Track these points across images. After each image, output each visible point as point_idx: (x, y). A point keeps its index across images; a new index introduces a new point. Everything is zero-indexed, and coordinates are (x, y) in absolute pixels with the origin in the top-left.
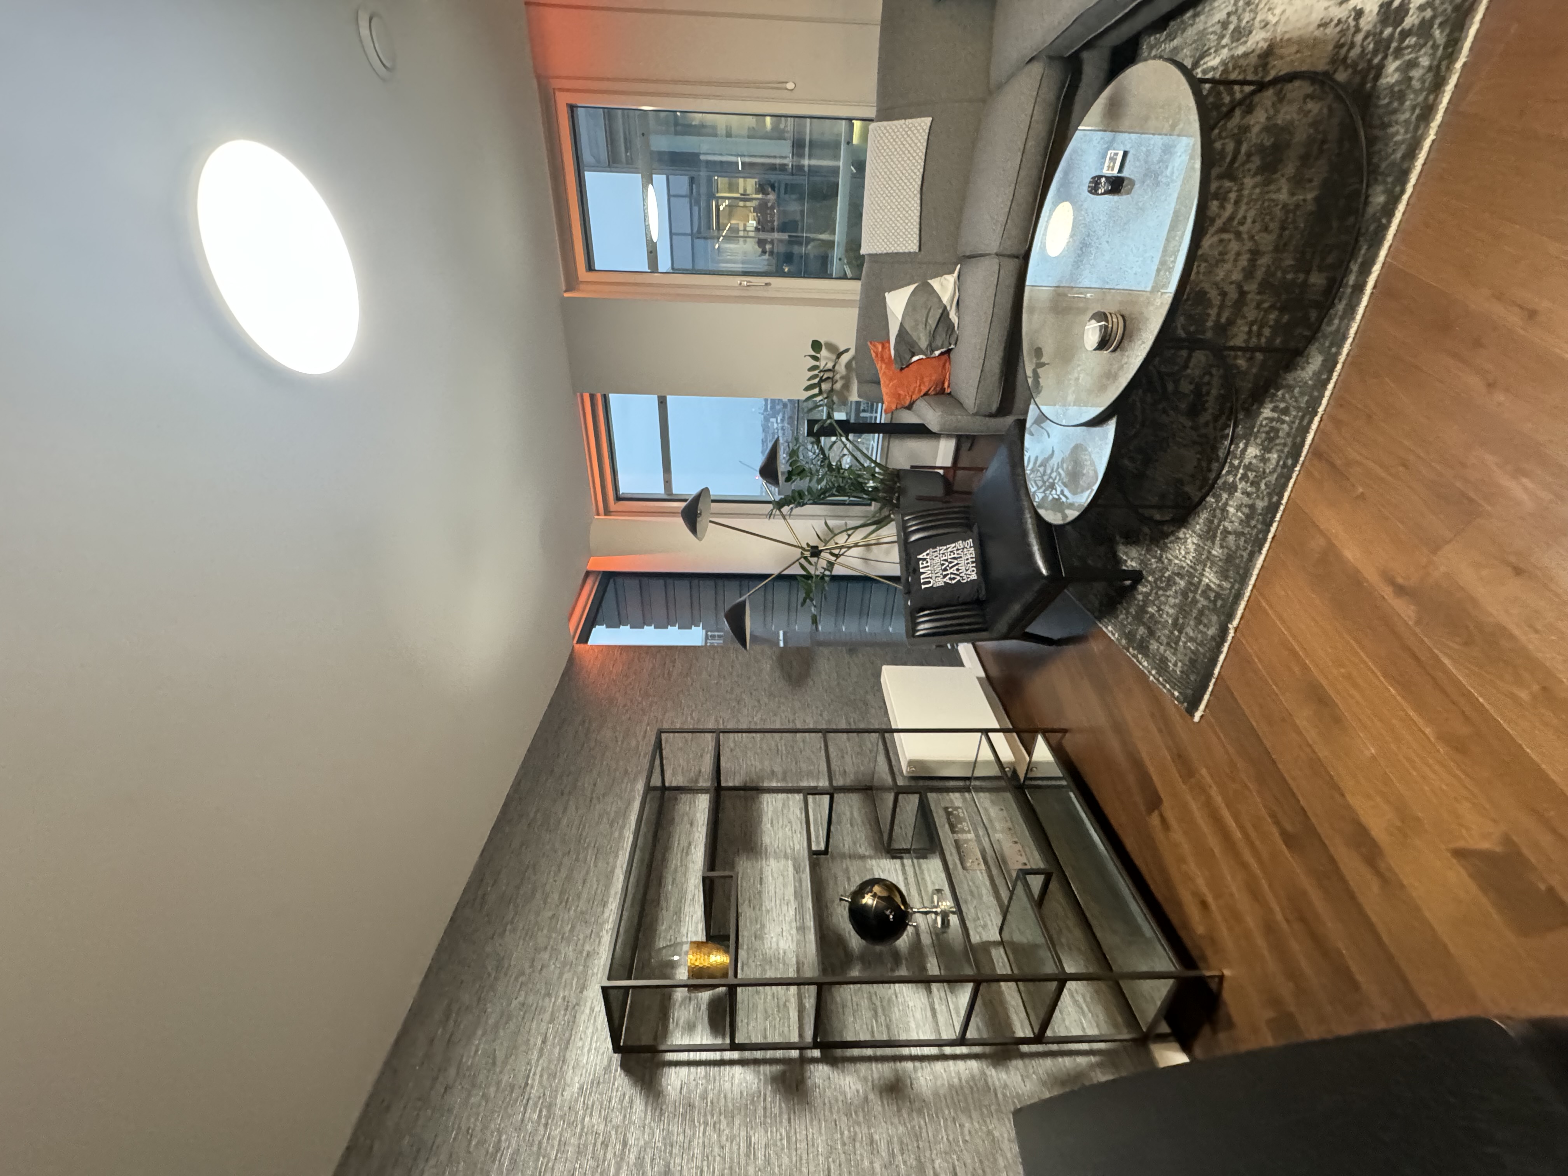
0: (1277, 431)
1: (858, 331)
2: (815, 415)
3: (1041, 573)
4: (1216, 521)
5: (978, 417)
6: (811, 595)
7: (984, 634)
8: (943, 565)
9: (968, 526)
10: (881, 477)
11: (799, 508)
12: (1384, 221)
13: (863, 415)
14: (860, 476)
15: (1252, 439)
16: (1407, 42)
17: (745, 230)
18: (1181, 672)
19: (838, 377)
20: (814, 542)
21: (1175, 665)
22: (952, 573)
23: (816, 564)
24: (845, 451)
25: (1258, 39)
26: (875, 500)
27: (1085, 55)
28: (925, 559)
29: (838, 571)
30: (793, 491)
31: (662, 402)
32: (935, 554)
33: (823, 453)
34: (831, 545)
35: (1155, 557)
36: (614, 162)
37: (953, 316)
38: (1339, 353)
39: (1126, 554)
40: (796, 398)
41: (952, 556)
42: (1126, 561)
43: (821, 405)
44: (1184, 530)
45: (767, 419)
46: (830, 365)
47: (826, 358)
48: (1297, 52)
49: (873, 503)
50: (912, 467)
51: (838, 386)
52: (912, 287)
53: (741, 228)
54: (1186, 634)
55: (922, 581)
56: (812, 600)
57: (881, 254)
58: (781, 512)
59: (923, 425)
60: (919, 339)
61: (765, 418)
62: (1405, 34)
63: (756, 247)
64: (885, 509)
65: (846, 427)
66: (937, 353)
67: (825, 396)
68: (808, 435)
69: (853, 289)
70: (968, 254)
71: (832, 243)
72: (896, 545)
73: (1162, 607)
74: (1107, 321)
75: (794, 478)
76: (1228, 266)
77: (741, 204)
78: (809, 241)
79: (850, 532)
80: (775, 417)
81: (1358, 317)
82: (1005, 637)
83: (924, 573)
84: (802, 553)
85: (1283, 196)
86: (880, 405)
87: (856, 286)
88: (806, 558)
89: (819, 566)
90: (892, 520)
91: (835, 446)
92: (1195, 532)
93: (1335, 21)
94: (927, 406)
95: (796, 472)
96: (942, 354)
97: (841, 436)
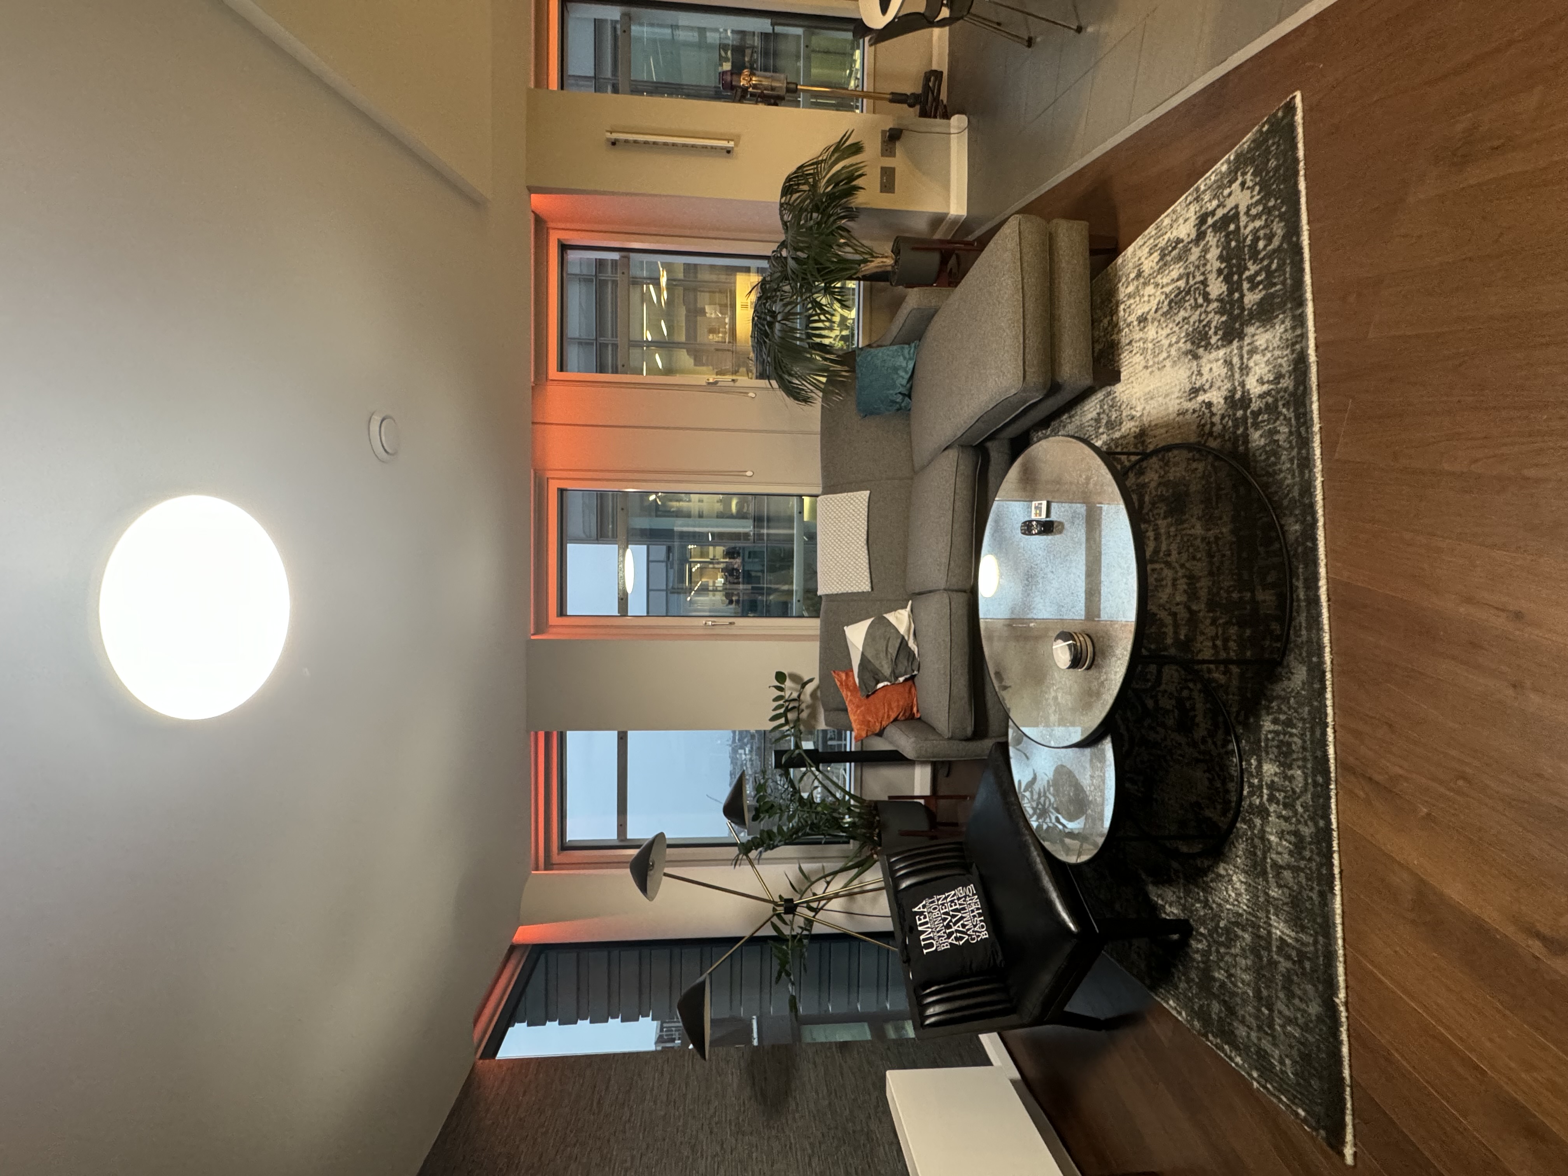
0: (1289, 744)
1: (820, 662)
2: (783, 746)
3: (1069, 929)
4: (1259, 853)
5: (953, 742)
6: (787, 967)
7: (1013, 1019)
8: (945, 919)
9: (966, 868)
10: (858, 810)
11: (769, 852)
12: (1309, 544)
13: (830, 743)
14: (835, 810)
15: (1263, 754)
16: (1260, 418)
17: (714, 586)
18: (1295, 1074)
19: (803, 706)
20: (788, 894)
21: (1282, 1063)
22: (957, 931)
23: (792, 922)
24: (816, 783)
25: (1128, 427)
26: (854, 838)
27: (989, 444)
28: (921, 913)
29: (817, 929)
30: (762, 832)
31: (622, 739)
32: (934, 905)
33: (793, 786)
34: (808, 897)
35: (1198, 900)
36: (601, 537)
37: (912, 644)
38: (1321, 662)
39: (1159, 896)
40: (762, 728)
41: (954, 907)
42: (1164, 907)
43: (788, 735)
44: (1222, 865)
45: (735, 751)
46: (795, 695)
47: (790, 689)
48: (1167, 432)
49: (851, 841)
50: (890, 797)
51: (804, 715)
52: (868, 622)
53: (711, 584)
54: (1280, 1012)
55: (923, 943)
56: (788, 975)
57: (837, 594)
58: (748, 857)
59: (896, 752)
60: (882, 666)
61: (733, 749)
62: (1256, 414)
63: (724, 598)
64: (865, 849)
65: (818, 758)
66: (901, 679)
67: (792, 725)
68: (776, 767)
69: (813, 625)
70: (917, 591)
71: (790, 593)
72: (884, 892)
73: (1233, 971)
74: (1074, 640)
75: (762, 816)
76: (1169, 590)
77: (711, 566)
78: (770, 591)
79: (828, 879)
80: (742, 747)
81: (1326, 627)
82: (1038, 1021)
83: (923, 932)
84: (774, 910)
85: (1199, 530)
86: (848, 733)
87: (816, 623)
88: (779, 916)
89: (795, 926)
90: (875, 861)
91: (805, 778)
92: (1238, 868)
93: (1191, 411)
94: (899, 732)
95: (764, 809)
96: (906, 680)
97: (811, 766)
